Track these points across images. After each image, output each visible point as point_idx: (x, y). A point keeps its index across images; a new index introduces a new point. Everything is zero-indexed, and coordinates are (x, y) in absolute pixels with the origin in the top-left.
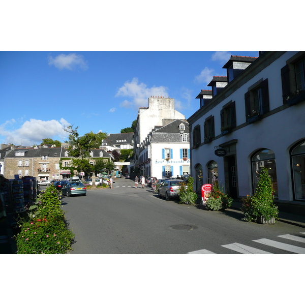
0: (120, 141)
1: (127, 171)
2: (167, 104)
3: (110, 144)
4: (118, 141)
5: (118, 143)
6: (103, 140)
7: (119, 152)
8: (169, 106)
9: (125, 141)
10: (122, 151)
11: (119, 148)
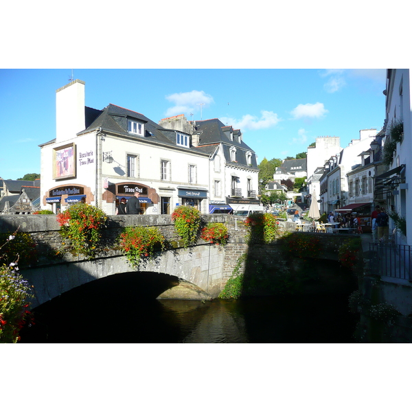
0: (295, 168)
1: (300, 200)
2: (333, 142)
3: (284, 172)
4: (292, 168)
5: (293, 170)
6: (277, 168)
7: (293, 181)
8: (335, 144)
9: (300, 167)
10: (296, 180)
11: (293, 176)
